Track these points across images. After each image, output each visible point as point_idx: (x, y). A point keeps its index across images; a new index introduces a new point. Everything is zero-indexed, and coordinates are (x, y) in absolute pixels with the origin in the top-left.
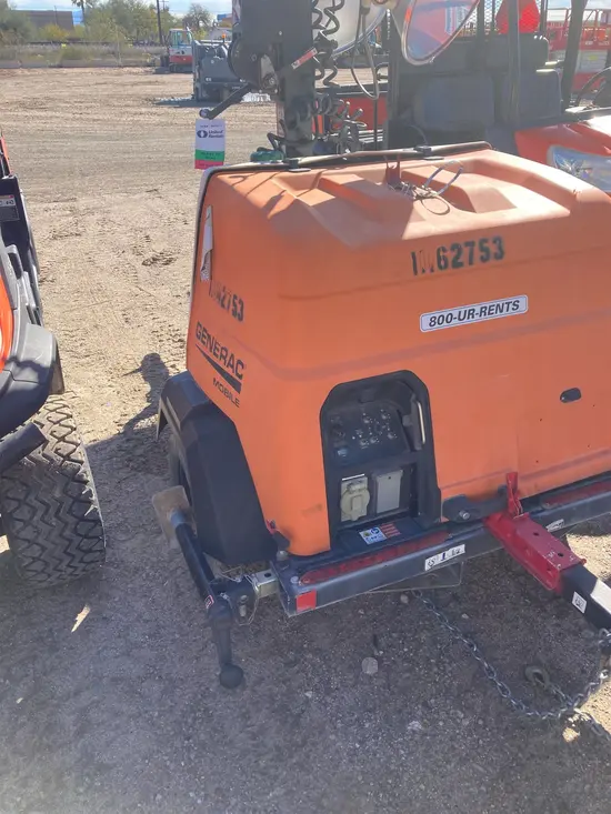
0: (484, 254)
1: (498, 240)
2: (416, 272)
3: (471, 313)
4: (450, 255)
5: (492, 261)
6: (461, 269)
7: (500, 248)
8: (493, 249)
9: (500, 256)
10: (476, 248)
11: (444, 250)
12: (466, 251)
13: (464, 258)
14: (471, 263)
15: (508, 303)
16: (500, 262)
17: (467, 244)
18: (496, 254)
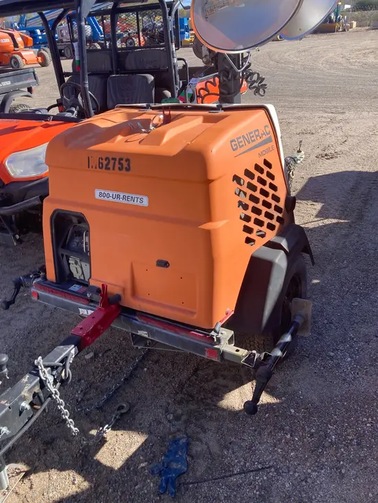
0: (120, 166)
1: (128, 160)
2: (89, 167)
3: (118, 196)
4: (105, 163)
5: (124, 171)
6: (109, 171)
7: (129, 165)
8: (125, 165)
9: (128, 169)
10: (117, 162)
11: (102, 159)
12: (112, 162)
13: (111, 166)
14: (114, 169)
15: (137, 198)
16: (128, 172)
17: (113, 159)
18: (126, 168)
